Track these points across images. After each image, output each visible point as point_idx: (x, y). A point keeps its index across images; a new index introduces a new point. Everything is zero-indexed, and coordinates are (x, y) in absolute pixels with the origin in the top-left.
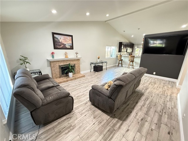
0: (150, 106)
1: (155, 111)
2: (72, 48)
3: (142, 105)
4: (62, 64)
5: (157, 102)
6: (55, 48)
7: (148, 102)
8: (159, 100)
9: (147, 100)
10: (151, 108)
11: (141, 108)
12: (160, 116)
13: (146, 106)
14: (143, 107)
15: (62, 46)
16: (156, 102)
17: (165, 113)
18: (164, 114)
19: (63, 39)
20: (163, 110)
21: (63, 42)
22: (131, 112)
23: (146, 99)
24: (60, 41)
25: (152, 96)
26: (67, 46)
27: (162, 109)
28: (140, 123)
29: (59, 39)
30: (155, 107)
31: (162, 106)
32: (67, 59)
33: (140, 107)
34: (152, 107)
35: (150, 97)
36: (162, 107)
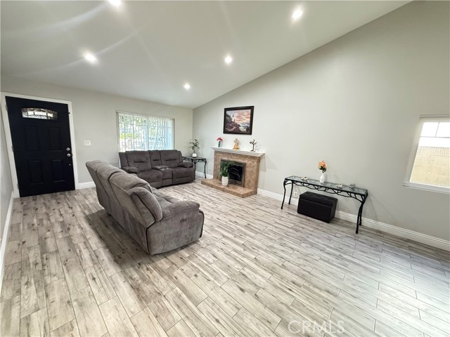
0: (75, 251)
1: (57, 251)
2: (249, 131)
3: (90, 242)
4: (225, 158)
5: (67, 275)
6: (225, 132)
7: (86, 255)
8: (67, 286)
9: (94, 258)
10: (70, 250)
11: (85, 237)
12: (44, 250)
13: (82, 246)
14: (84, 240)
15: (235, 127)
16: (68, 270)
17: (36, 264)
18: (39, 260)
19: (237, 117)
20: (43, 265)
21: (236, 122)
22: (90, 225)
23: (97, 257)
24: (233, 120)
25: (94, 279)
26: (242, 129)
27: (46, 268)
28: (68, 226)
29: (231, 116)
30: (63, 260)
31: (50, 274)
32: (236, 151)
33: (88, 237)
34: (68, 253)
35: (93, 271)
36: (46, 272)
